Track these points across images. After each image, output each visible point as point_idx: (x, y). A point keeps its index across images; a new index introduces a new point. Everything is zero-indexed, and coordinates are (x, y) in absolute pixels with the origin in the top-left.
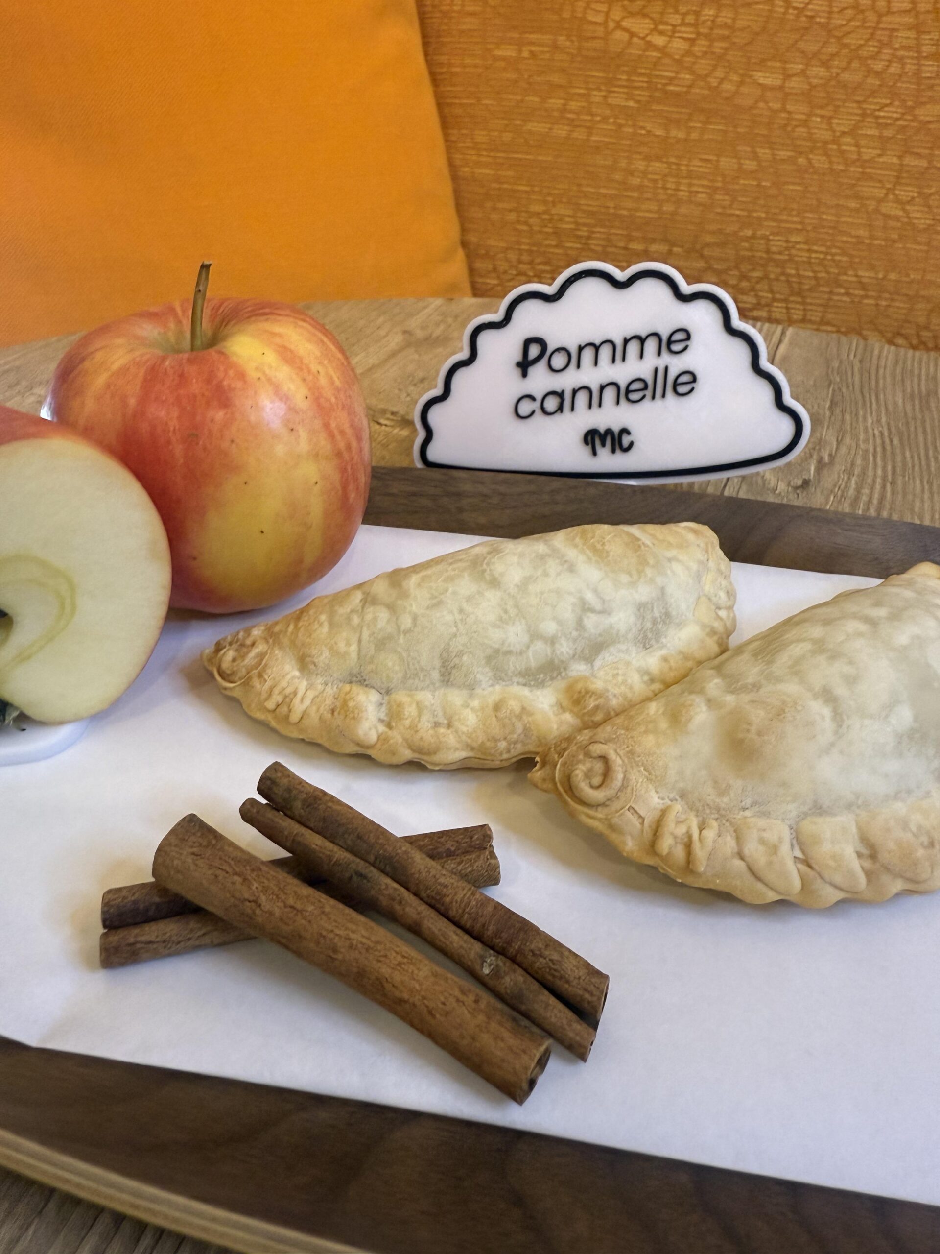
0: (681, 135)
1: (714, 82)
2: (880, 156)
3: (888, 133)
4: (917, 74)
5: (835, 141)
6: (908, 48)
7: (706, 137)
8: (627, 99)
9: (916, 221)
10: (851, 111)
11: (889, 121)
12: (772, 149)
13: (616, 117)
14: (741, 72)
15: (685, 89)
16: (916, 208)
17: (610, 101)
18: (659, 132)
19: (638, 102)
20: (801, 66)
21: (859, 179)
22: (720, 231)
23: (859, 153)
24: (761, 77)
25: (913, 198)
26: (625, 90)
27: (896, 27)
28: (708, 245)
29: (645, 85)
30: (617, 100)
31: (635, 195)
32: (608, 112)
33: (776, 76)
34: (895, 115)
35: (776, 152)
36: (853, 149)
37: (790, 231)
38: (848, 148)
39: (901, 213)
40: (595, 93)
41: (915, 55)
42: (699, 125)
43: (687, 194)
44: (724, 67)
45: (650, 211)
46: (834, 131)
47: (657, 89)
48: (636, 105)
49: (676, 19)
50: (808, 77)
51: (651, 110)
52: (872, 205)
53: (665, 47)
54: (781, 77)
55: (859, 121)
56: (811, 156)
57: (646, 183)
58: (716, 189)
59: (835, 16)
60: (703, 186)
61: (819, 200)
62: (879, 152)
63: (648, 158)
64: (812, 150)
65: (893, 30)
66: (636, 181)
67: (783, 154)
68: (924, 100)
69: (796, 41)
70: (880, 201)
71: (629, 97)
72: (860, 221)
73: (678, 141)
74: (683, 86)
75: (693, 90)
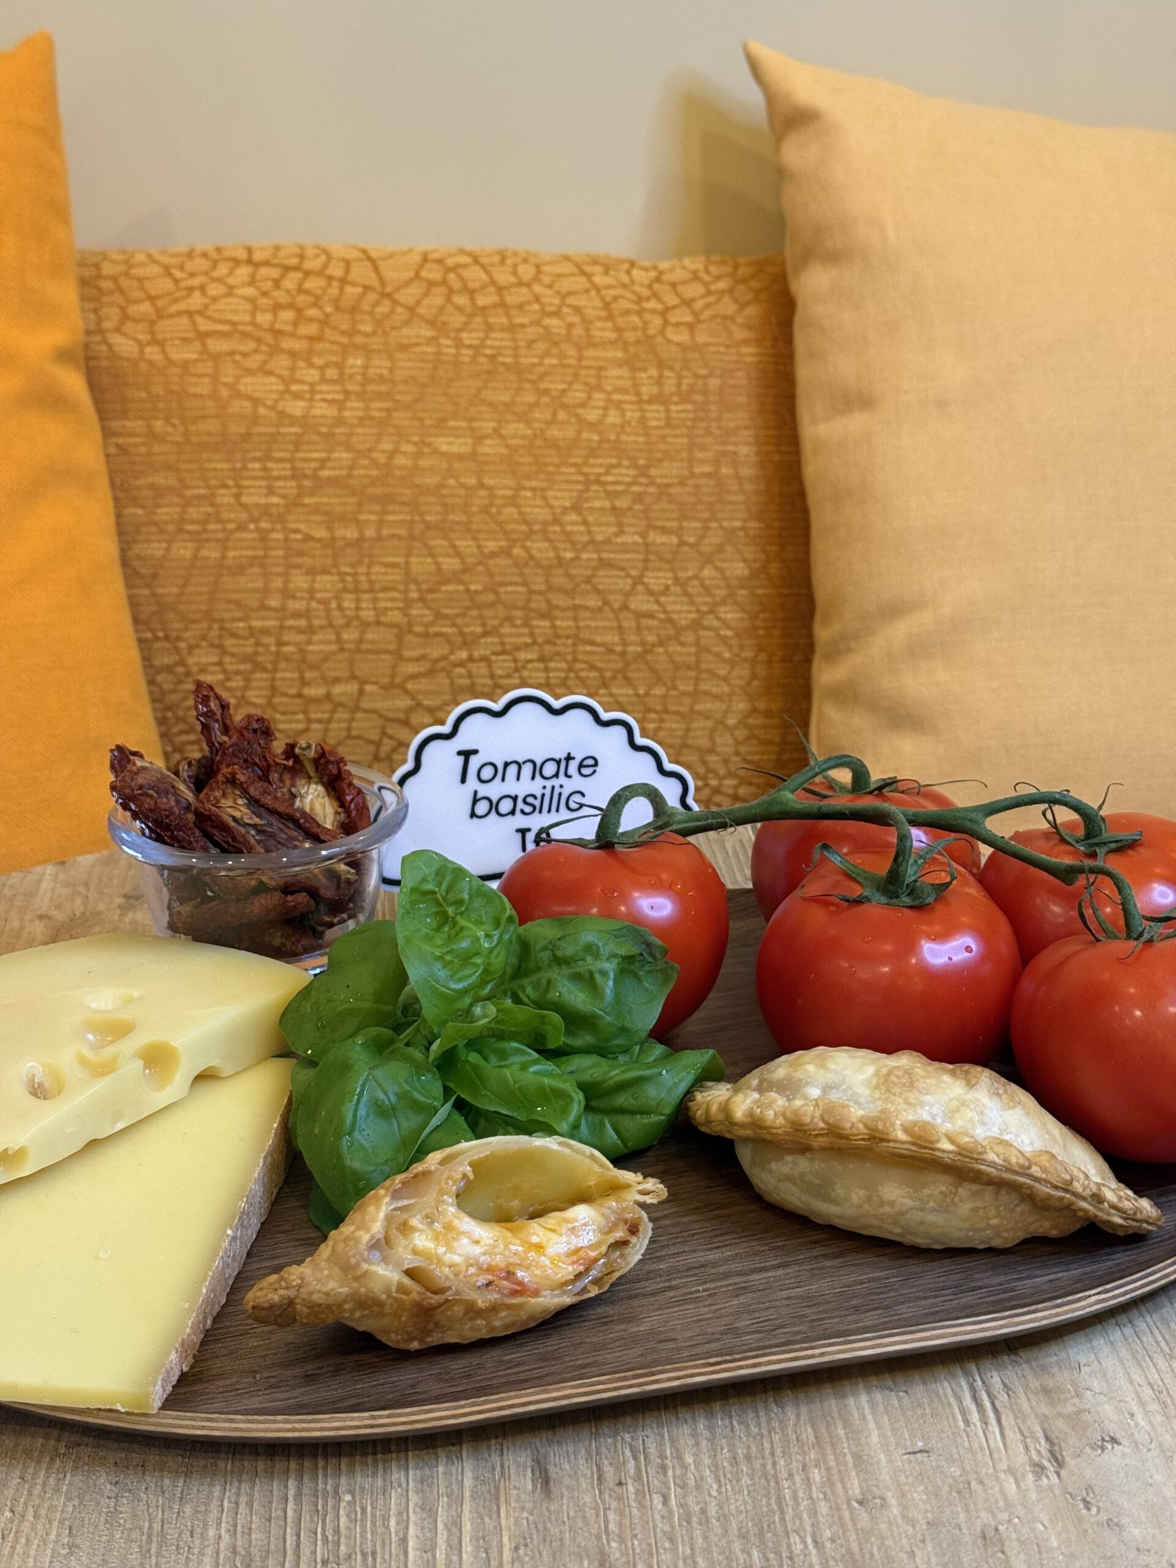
0: (351, 533)
1: (381, 458)
2: (616, 535)
3: (622, 503)
4: (643, 420)
5: (556, 521)
6: (624, 391)
7: (385, 532)
8: (267, 495)
9: (675, 616)
10: (567, 477)
11: (620, 488)
12: (475, 539)
13: (256, 521)
14: (415, 439)
15: (345, 472)
16: (673, 598)
17: (244, 499)
18: (320, 533)
19: (284, 497)
20: (493, 424)
21: (595, 569)
22: (424, 657)
23: (589, 532)
24: (444, 444)
25: (667, 587)
26: (263, 483)
27: (603, 364)
28: (412, 677)
29: (289, 473)
30: (254, 497)
31: (302, 623)
32: (244, 516)
33: (462, 440)
34: (627, 479)
35: (483, 543)
36: (582, 528)
37: (517, 648)
38: (575, 528)
39: (655, 607)
40: (222, 491)
41: (634, 399)
42: (373, 517)
43: (372, 613)
44: (390, 435)
45: (326, 643)
46: (551, 507)
47: (305, 477)
48: (282, 502)
49: (313, 375)
50: (503, 438)
51: (303, 505)
52: (617, 600)
53: (305, 417)
54: (469, 441)
55: (582, 491)
56: (528, 544)
57: (314, 605)
58: (408, 603)
59: (523, 352)
60: (393, 600)
61: (548, 602)
62: (614, 529)
63: (311, 572)
64: (529, 536)
65: (601, 368)
66: (299, 605)
67: (491, 545)
68: (659, 455)
69: (479, 391)
70: (627, 594)
71: (270, 491)
72: (605, 623)
73: (350, 544)
74: (340, 468)
75: (356, 472)
